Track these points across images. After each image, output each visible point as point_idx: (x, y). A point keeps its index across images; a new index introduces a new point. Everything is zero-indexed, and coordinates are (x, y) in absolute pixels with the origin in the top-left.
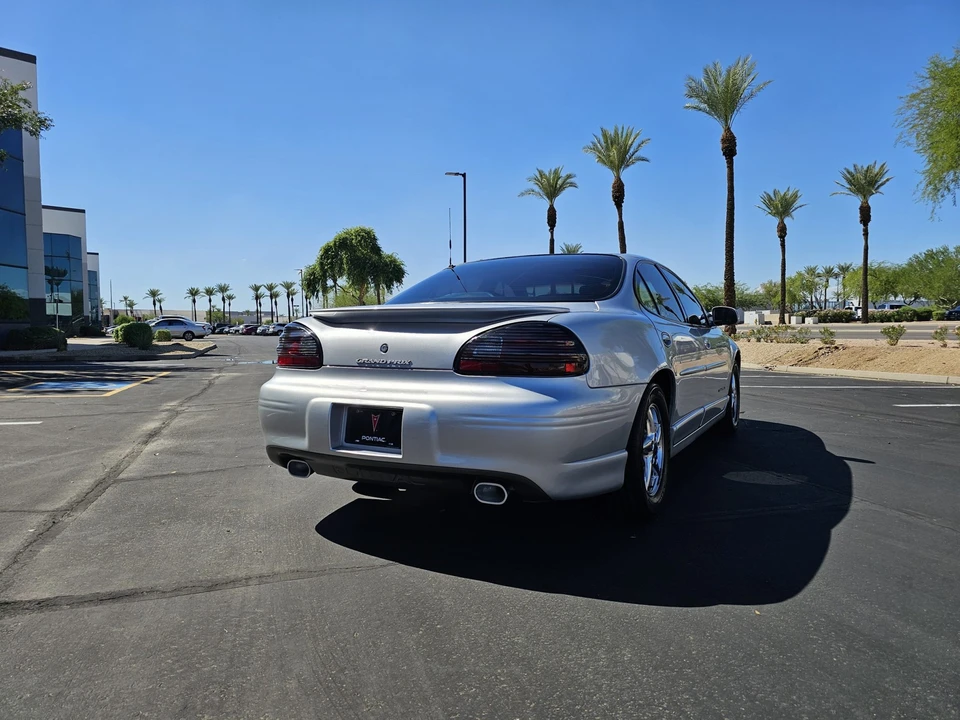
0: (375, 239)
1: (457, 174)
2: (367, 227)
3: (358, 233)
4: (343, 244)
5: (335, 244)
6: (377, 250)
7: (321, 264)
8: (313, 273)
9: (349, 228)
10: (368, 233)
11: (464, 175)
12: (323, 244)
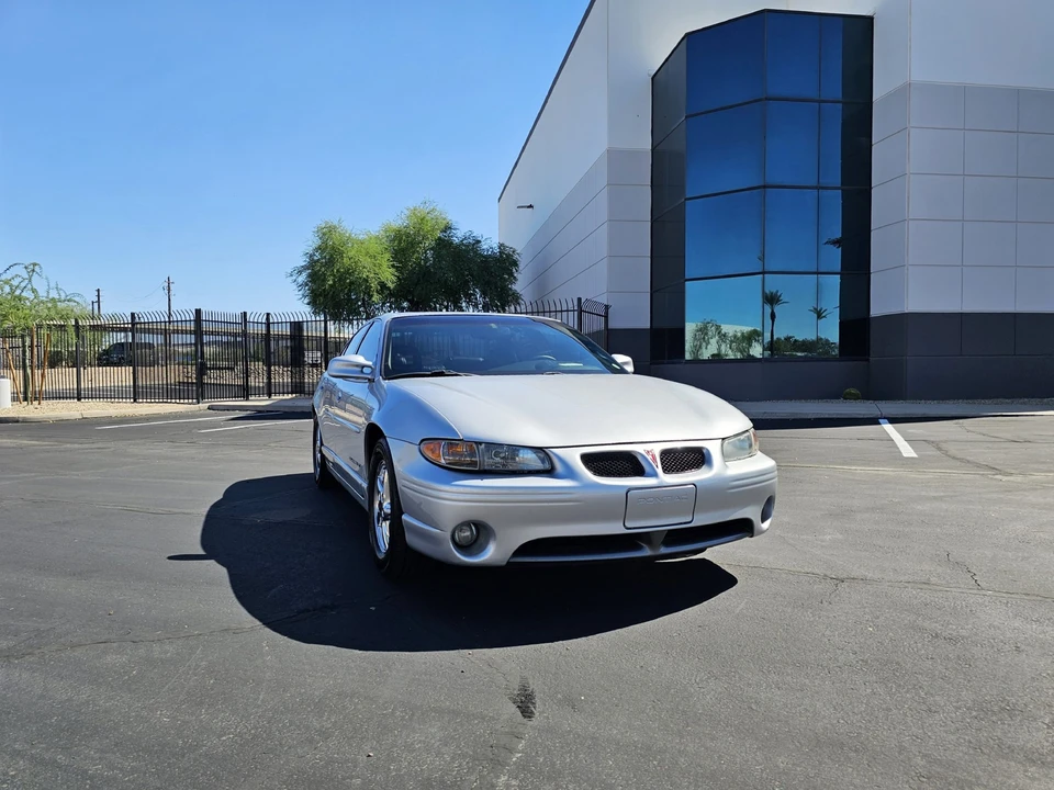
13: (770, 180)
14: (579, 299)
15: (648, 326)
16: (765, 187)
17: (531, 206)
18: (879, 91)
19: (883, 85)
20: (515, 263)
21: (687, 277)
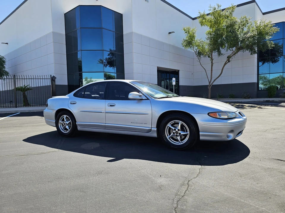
13: (104, 49)
14: (51, 76)
15: (67, 84)
16: (103, 50)
17: (7, 43)
18: (125, 32)
19: (126, 31)
20: (4, 62)
21: (83, 71)
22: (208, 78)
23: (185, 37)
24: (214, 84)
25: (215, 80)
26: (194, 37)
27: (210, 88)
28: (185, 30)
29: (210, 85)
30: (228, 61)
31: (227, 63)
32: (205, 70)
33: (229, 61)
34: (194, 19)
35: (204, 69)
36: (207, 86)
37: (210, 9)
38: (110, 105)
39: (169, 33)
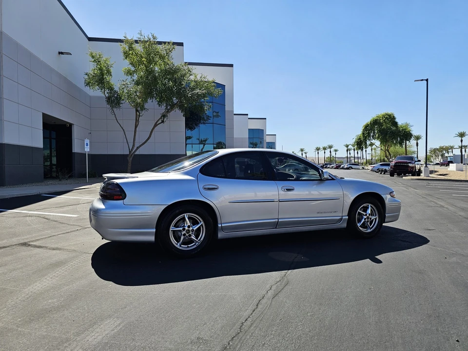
0: (394, 118)
1: (422, 80)
2: (390, 112)
3: (384, 116)
4: (375, 122)
5: (371, 123)
6: (395, 124)
7: (363, 134)
8: (360, 139)
9: (380, 114)
10: (390, 116)
11: (427, 80)
12: (365, 124)
22: (128, 144)
23: (91, 68)
24: (137, 153)
25: (138, 148)
26: (109, 72)
27: (130, 159)
28: (93, 57)
29: (132, 155)
30: (160, 121)
31: (159, 124)
32: (123, 130)
33: (163, 122)
34: (90, 39)
35: (122, 128)
36: (127, 155)
37: (139, 36)
38: (287, 190)
39: (59, 53)
